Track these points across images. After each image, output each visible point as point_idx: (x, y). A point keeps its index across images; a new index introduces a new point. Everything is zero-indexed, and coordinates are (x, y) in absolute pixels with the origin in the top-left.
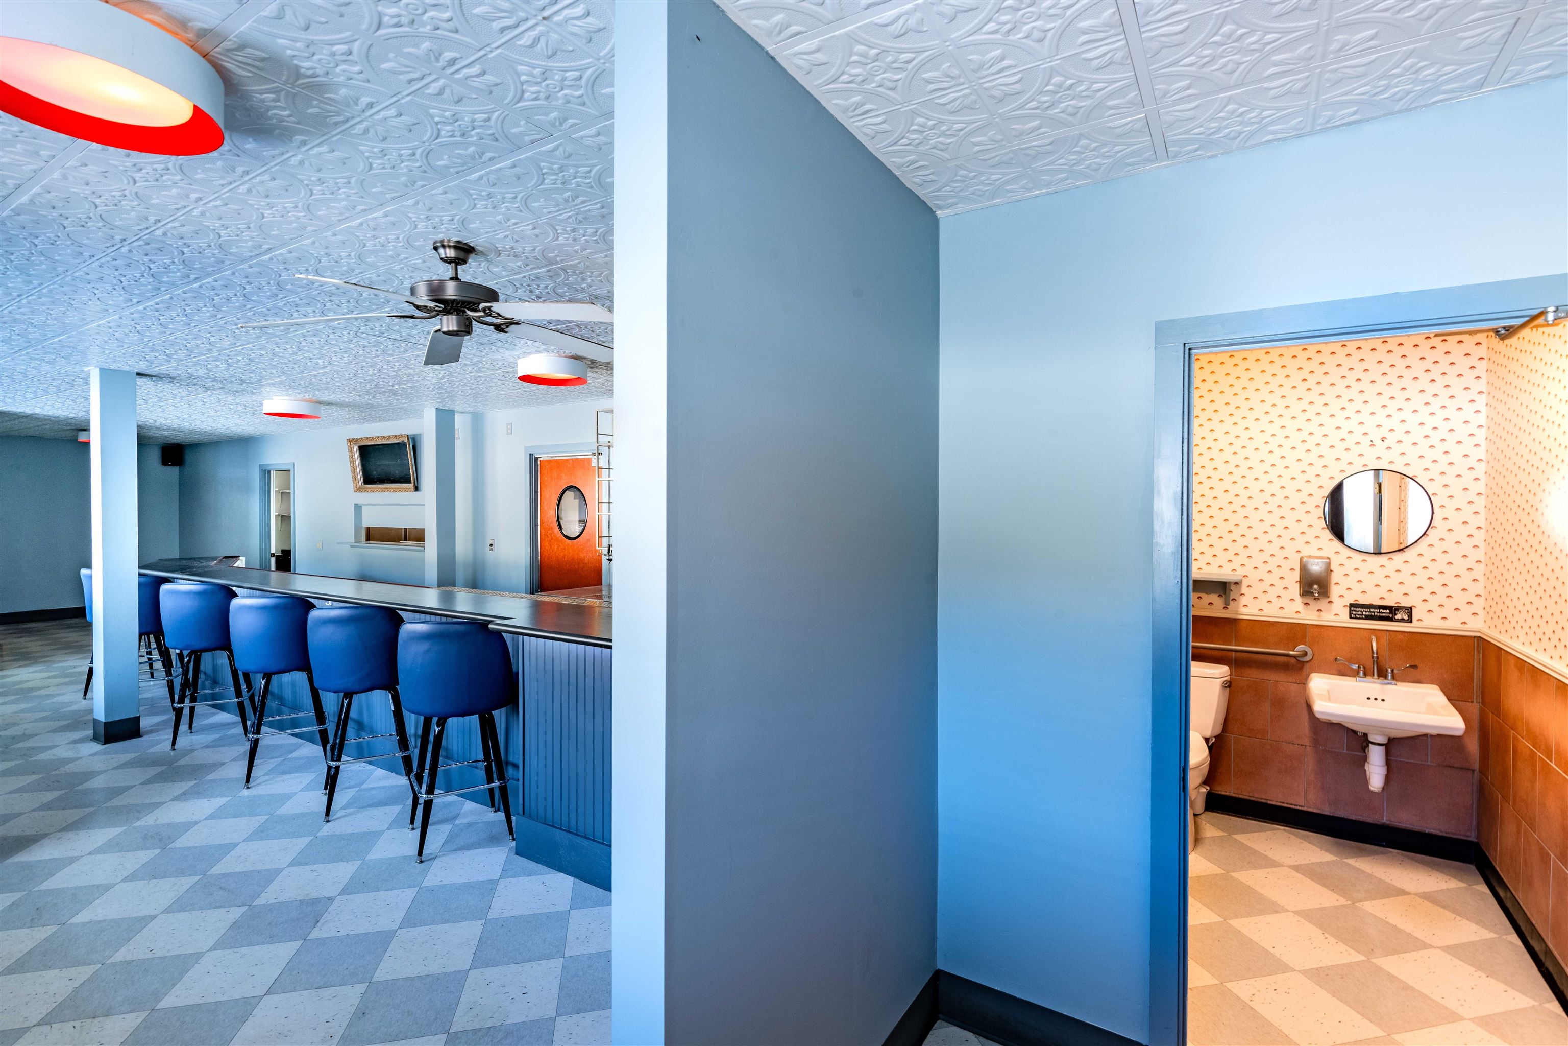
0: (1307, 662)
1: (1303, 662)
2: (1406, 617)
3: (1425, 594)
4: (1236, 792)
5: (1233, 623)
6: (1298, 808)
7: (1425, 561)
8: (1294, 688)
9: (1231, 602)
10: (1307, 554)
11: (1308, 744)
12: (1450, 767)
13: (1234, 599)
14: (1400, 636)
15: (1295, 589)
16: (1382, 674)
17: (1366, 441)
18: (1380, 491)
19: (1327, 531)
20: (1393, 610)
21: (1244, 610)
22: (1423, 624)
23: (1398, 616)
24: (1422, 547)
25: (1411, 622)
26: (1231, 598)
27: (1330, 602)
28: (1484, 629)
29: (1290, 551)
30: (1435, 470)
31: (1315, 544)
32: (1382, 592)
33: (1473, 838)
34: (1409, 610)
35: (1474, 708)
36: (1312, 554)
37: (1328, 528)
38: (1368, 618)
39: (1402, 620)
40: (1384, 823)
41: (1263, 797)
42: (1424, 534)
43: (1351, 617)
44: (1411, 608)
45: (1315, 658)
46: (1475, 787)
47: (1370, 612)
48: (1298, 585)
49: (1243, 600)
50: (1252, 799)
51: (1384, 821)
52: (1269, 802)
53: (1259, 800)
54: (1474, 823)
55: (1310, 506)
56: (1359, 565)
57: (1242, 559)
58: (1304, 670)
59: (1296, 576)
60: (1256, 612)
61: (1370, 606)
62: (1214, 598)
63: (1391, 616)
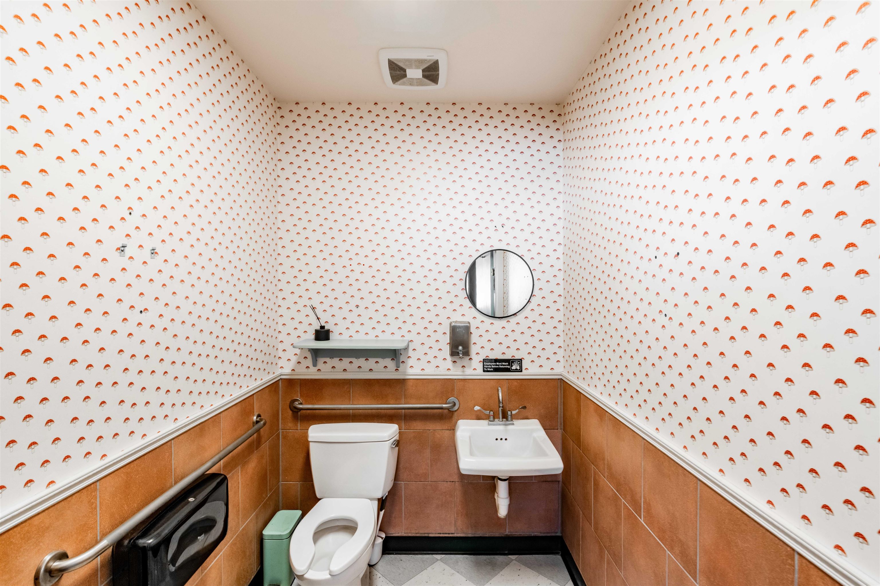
0: (455, 411)
1: (453, 411)
2: (518, 368)
3: (529, 348)
4: (406, 532)
5: (402, 382)
6: (450, 535)
7: (529, 322)
8: (447, 433)
9: (401, 364)
10: (455, 320)
11: (457, 480)
12: (546, 481)
13: (403, 362)
14: (515, 383)
15: (447, 349)
16: (505, 416)
17: (491, 226)
18: (494, 274)
19: (468, 300)
20: (510, 362)
21: (410, 371)
22: (529, 372)
23: (514, 368)
24: (527, 312)
25: (521, 371)
26: (401, 361)
27: (471, 359)
28: (563, 373)
29: (442, 319)
30: (535, 250)
31: (460, 311)
32: (503, 348)
33: (559, 534)
34: (520, 361)
35: (559, 433)
36: (458, 320)
37: (468, 298)
38: (496, 370)
39: (516, 370)
40: (507, 535)
41: (426, 532)
42: (529, 301)
43: (484, 371)
44: (521, 360)
45: (461, 407)
46: (560, 496)
47: (496, 365)
48: (448, 346)
49: (410, 362)
50: (418, 535)
51: (507, 533)
52: (431, 535)
53: (423, 535)
54: (560, 522)
55: (456, 280)
56: (489, 327)
57: (409, 326)
58: (453, 419)
59: (447, 339)
60: (419, 371)
61: (496, 361)
62: (388, 362)
63: (509, 367)
